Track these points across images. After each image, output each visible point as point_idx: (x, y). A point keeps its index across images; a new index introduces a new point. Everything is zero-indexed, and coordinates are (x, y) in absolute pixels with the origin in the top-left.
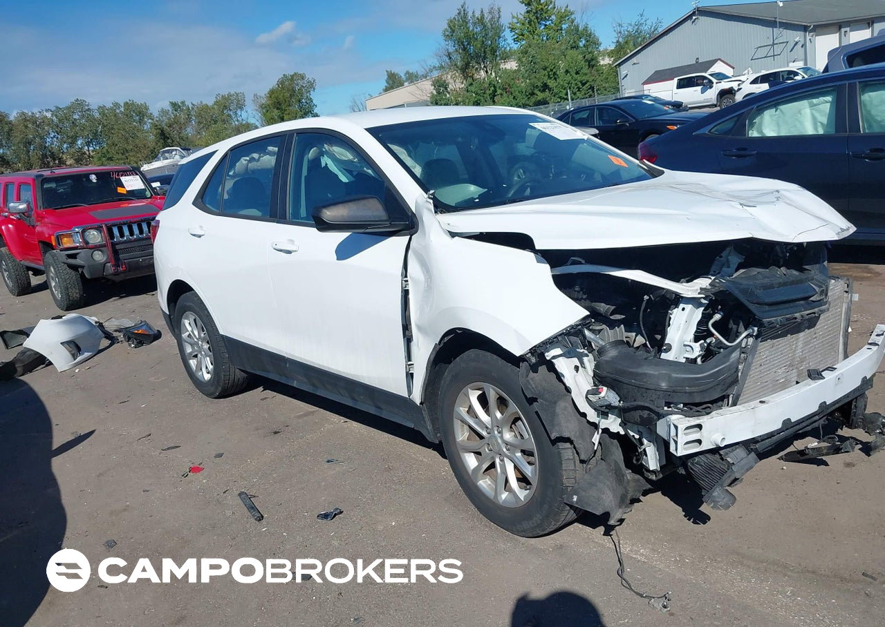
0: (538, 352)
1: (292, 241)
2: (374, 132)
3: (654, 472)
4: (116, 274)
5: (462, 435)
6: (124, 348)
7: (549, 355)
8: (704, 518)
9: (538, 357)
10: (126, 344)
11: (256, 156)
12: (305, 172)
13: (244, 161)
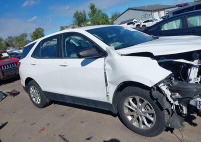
0: (156, 85)
1: (66, 63)
2: (88, 31)
3: (185, 114)
4: (3, 78)
5: (126, 111)
6: (9, 97)
7: (159, 86)
8: (195, 125)
9: (157, 87)
10: (10, 96)
11: (49, 42)
12: (66, 44)
13: (45, 44)
